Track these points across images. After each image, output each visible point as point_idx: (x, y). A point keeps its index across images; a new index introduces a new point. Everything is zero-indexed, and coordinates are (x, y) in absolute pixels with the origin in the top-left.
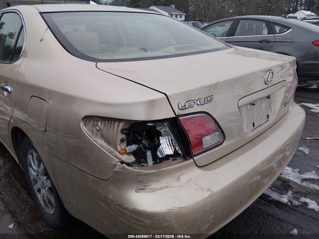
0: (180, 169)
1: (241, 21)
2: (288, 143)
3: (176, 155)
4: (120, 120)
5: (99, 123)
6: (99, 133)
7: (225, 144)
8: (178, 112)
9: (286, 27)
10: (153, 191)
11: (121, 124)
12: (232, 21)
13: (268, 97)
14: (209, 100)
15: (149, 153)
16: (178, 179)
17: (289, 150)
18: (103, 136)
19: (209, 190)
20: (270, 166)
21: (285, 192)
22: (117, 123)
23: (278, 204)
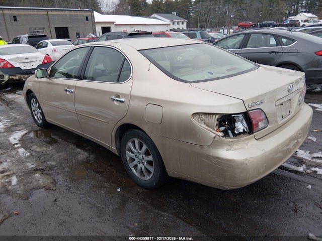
0: (248, 139)
1: (252, 35)
2: (300, 132)
3: (244, 132)
4: (216, 114)
5: (203, 116)
6: (203, 122)
7: (268, 127)
8: (248, 109)
9: (291, 40)
10: (235, 150)
11: (217, 116)
12: (244, 35)
13: (290, 100)
14: (262, 102)
15: (230, 132)
16: (247, 144)
17: (300, 138)
18: (205, 123)
19: (263, 150)
20: (288, 147)
21: (300, 165)
22: (214, 116)
23: (296, 172)
